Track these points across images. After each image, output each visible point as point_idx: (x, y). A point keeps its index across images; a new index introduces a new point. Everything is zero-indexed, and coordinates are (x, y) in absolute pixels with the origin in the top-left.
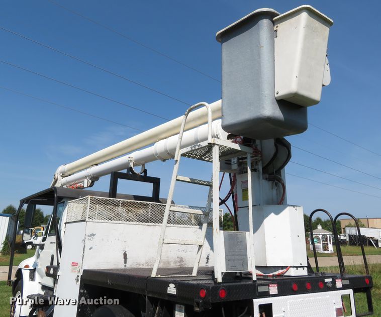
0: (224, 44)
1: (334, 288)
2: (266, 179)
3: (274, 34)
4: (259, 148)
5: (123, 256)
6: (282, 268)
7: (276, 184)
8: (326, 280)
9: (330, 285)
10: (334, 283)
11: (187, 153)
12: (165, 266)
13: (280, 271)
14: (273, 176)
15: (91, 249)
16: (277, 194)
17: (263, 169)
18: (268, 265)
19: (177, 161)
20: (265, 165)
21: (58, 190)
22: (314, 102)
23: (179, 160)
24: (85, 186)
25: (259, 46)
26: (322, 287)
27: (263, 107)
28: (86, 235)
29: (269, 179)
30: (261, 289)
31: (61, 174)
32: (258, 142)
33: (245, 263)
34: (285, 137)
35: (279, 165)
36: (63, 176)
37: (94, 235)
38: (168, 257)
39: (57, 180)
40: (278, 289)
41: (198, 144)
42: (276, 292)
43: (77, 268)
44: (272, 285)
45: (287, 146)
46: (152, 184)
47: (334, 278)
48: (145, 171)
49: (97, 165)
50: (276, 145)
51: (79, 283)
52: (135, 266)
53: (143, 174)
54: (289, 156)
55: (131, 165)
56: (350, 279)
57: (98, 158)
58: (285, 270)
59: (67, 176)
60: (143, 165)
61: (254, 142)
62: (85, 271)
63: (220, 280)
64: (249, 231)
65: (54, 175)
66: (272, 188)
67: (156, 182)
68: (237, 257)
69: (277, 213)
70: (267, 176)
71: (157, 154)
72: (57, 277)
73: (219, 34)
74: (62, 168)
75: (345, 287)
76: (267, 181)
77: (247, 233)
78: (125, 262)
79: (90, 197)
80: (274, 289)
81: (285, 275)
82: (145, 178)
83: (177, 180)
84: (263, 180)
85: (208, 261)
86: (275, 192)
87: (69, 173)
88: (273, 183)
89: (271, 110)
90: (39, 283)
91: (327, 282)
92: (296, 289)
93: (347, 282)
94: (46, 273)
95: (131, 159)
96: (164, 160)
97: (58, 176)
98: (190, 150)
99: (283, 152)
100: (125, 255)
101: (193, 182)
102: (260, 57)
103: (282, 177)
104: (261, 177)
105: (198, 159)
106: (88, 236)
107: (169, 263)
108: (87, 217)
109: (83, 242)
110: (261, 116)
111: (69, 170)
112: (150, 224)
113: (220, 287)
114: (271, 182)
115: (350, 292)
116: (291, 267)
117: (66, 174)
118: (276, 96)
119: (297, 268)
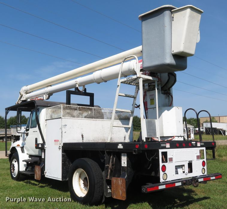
0: (144, 22)
1: (196, 146)
2: (163, 93)
3: (172, 19)
4: (159, 77)
5: (81, 136)
6: (171, 137)
7: (168, 96)
8: (193, 143)
9: (194, 145)
10: (196, 144)
11: (125, 81)
12: (103, 142)
13: (170, 139)
14: (166, 92)
15: (65, 132)
16: (168, 101)
17: (161, 88)
18: (164, 136)
19: (119, 86)
20: (162, 86)
21: (36, 102)
22: (191, 55)
23: (120, 85)
24: (45, 99)
25: (164, 26)
26: (191, 145)
27: (166, 59)
28: (62, 125)
29: (164, 94)
30: (162, 145)
31: (25, 92)
32: (159, 74)
33: (155, 134)
34: (175, 72)
35: (169, 86)
36: (27, 93)
37: (66, 125)
38: (104, 137)
39: (22, 95)
40: (170, 145)
41: (131, 77)
42: (169, 147)
43: (59, 143)
44: (167, 144)
45: (175, 76)
46: (89, 97)
47: (196, 142)
48: (85, 90)
49: (51, 86)
50: (168, 75)
51: (61, 150)
52: (87, 141)
53: (84, 91)
54: (175, 81)
55: (77, 86)
56: (204, 143)
57: (52, 82)
58: (173, 138)
59: (29, 93)
60: (84, 86)
61: (157, 74)
62: (64, 144)
63: (145, 141)
64: (156, 119)
65: (20, 93)
66: (166, 98)
67: (92, 96)
68: (151, 131)
69: (168, 110)
70: (163, 92)
71: (94, 79)
72: (45, 149)
73: (140, 17)
74: (25, 88)
75: (201, 146)
76: (163, 95)
77: (156, 120)
78: (83, 139)
79: (62, 105)
80: (168, 145)
81: (172, 140)
82: (85, 93)
83: (119, 95)
84: (162, 94)
85: (125, 139)
86: (167, 100)
87: (31, 91)
88: (166, 95)
89: (169, 60)
90: (27, 154)
91: (193, 144)
92: (178, 146)
93: (203, 144)
94: (36, 147)
95: (77, 82)
96: (99, 83)
97: (22, 93)
98: (126, 80)
99: (172, 79)
100: (82, 136)
101: (126, 96)
102: (164, 32)
103: (171, 92)
104: (160, 92)
105: (128, 84)
106: (64, 126)
107: (104, 140)
108: (62, 116)
109: (61, 129)
110: (165, 63)
111: (31, 89)
112: (94, 119)
113: (145, 144)
114: (165, 95)
115: (204, 148)
116: (176, 136)
117: (28, 92)
118: (172, 52)
119: (178, 137)
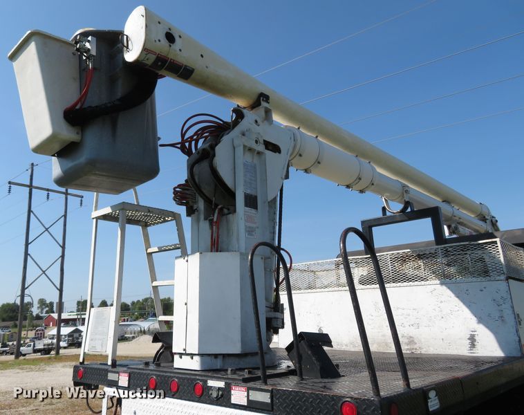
10: (226, 391)
30: (111, 376)
42: (126, 384)
44: (123, 374)
80: (124, 379)
93: (264, 396)
101: (161, 250)
104: (202, 217)
119: (181, 355)
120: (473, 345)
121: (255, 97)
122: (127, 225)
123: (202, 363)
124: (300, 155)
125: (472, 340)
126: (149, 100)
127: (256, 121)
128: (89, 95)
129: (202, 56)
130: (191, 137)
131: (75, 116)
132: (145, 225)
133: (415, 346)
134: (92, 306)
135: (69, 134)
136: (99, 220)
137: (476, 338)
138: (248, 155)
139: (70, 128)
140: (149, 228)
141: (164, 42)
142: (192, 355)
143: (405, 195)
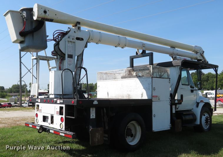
1: (56, 103)
30: (37, 100)
42: (40, 101)
93: (62, 101)
115: (64, 106)
119: (51, 94)
120: (142, 96)
121: (75, 23)
122: (40, 60)
123: (55, 96)
124: (92, 40)
125: (142, 95)
126: (43, 26)
127: (75, 32)
128: (25, 27)
129: (56, 15)
130: (56, 37)
131: (22, 34)
132: (48, 60)
133: (130, 97)
134: (33, 84)
135: (21, 39)
136: (34, 60)
137: (143, 94)
138: (70, 43)
139: (21, 37)
140: (49, 61)
141: (43, 14)
142: (53, 94)
143: (143, 47)
